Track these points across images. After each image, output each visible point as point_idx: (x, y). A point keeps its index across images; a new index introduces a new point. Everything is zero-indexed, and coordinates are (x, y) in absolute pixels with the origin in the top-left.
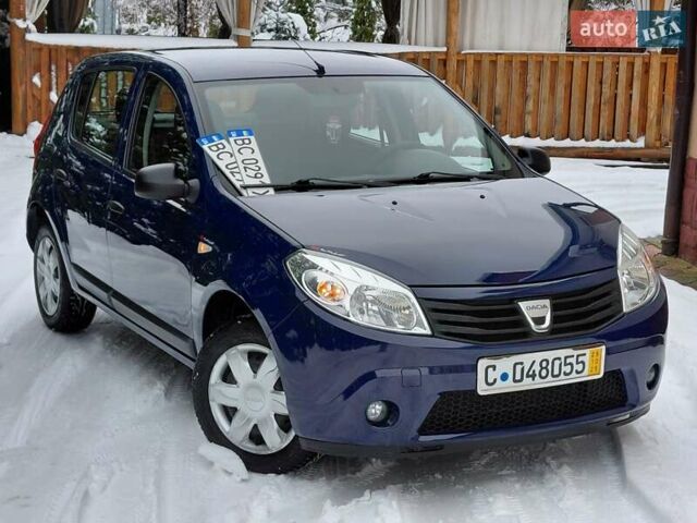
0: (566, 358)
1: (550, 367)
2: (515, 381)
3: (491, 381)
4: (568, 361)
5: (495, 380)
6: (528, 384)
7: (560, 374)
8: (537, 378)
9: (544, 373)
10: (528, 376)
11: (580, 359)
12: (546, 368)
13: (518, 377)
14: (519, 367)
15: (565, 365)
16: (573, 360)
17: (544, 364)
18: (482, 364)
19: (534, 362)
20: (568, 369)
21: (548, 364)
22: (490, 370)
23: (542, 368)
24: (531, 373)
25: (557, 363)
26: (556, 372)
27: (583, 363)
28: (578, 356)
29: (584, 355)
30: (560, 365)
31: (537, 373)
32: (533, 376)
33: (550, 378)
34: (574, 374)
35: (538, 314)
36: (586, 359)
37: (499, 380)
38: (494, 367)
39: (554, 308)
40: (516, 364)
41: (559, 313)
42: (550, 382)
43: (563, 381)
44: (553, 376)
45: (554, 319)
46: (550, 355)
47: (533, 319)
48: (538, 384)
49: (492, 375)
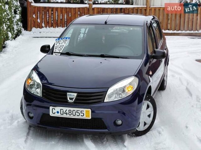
0: (77, 111)
1: (72, 112)
2: (61, 114)
3: (54, 112)
4: (78, 112)
5: (55, 113)
6: (65, 116)
7: (75, 115)
8: (68, 114)
9: (70, 114)
10: (65, 113)
11: (82, 112)
12: (71, 112)
13: (62, 113)
14: (62, 111)
15: (77, 113)
16: (80, 112)
17: (70, 111)
18: (51, 108)
19: (66, 110)
20: (78, 114)
21: (71, 111)
22: (53, 109)
23: (69, 112)
24: (66, 113)
25: (74, 112)
26: (74, 114)
27: (83, 113)
28: (81, 111)
29: (84, 111)
30: (75, 112)
31: (68, 113)
32: (67, 114)
33: (72, 115)
34: (80, 116)
35: (72, 97)
36: (84, 112)
37: (56, 113)
38: (55, 109)
39: (77, 96)
40: (61, 110)
41: (78, 98)
42: (72, 117)
43: (76, 117)
44: (73, 115)
45: (76, 99)
46: (72, 109)
47: (69, 98)
48: (68, 116)
49: (54, 111)
